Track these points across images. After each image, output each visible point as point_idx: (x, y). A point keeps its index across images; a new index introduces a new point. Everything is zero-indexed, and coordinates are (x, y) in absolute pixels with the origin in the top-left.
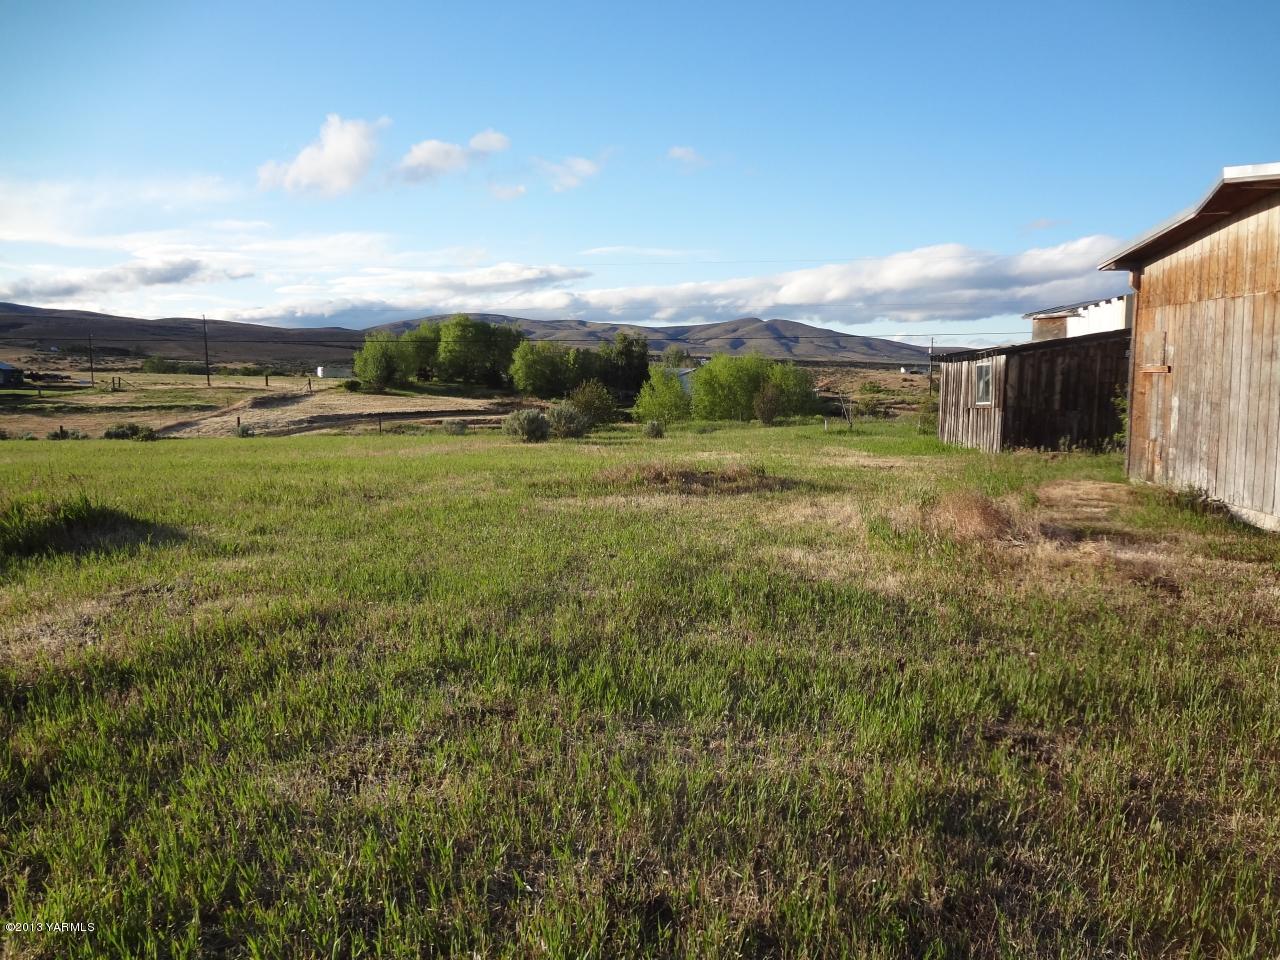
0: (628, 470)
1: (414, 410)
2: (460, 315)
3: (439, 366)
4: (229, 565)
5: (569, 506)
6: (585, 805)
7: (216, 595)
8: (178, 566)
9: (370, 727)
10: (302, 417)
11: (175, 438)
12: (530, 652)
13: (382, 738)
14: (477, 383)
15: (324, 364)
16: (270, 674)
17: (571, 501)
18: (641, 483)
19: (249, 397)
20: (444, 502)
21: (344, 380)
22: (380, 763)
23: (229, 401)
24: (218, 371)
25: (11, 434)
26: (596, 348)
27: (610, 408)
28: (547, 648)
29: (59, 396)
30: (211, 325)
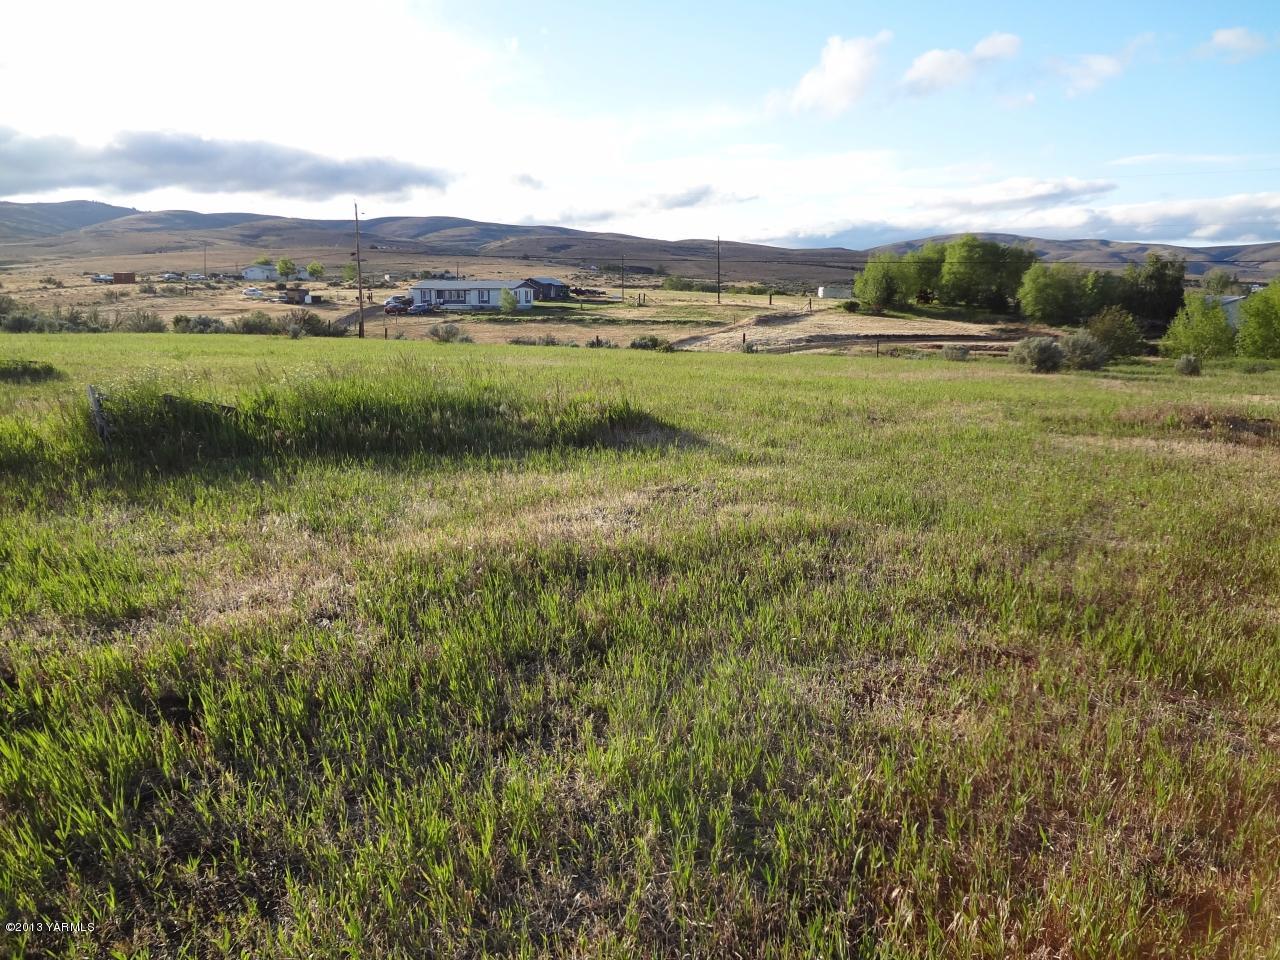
0: (1161, 411)
1: (911, 333)
2: (968, 235)
3: (941, 288)
4: (746, 473)
5: (1088, 445)
6: (1116, 773)
7: (735, 500)
8: (703, 469)
9: (882, 648)
10: (802, 336)
11: (687, 351)
12: (1050, 598)
13: (895, 661)
14: (980, 307)
15: (825, 284)
16: (786, 580)
17: (1091, 440)
18: (1178, 427)
19: (754, 315)
20: (949, 429)
21: (844, 301)
22: (893, 685)
23: (736, 318)
24: (727, 289)
25: (559, 341)
26: (1119, 271)
27: (1134, 338)
28: (1068, 596)
29: (596, 309)
30: (724, 246)
